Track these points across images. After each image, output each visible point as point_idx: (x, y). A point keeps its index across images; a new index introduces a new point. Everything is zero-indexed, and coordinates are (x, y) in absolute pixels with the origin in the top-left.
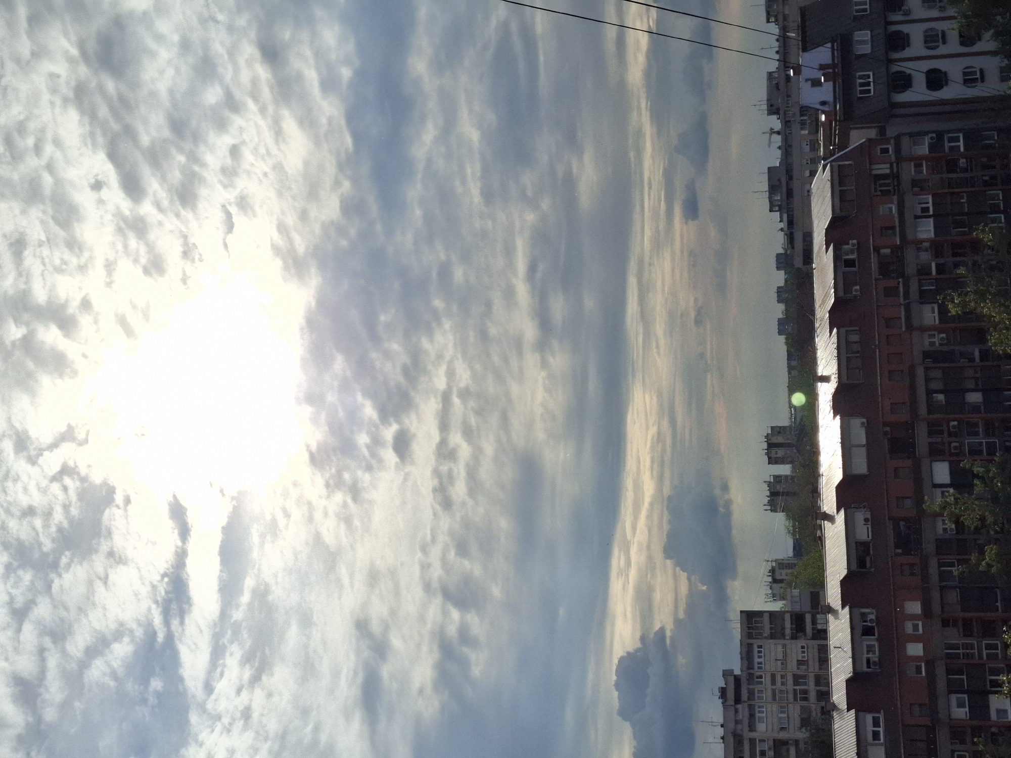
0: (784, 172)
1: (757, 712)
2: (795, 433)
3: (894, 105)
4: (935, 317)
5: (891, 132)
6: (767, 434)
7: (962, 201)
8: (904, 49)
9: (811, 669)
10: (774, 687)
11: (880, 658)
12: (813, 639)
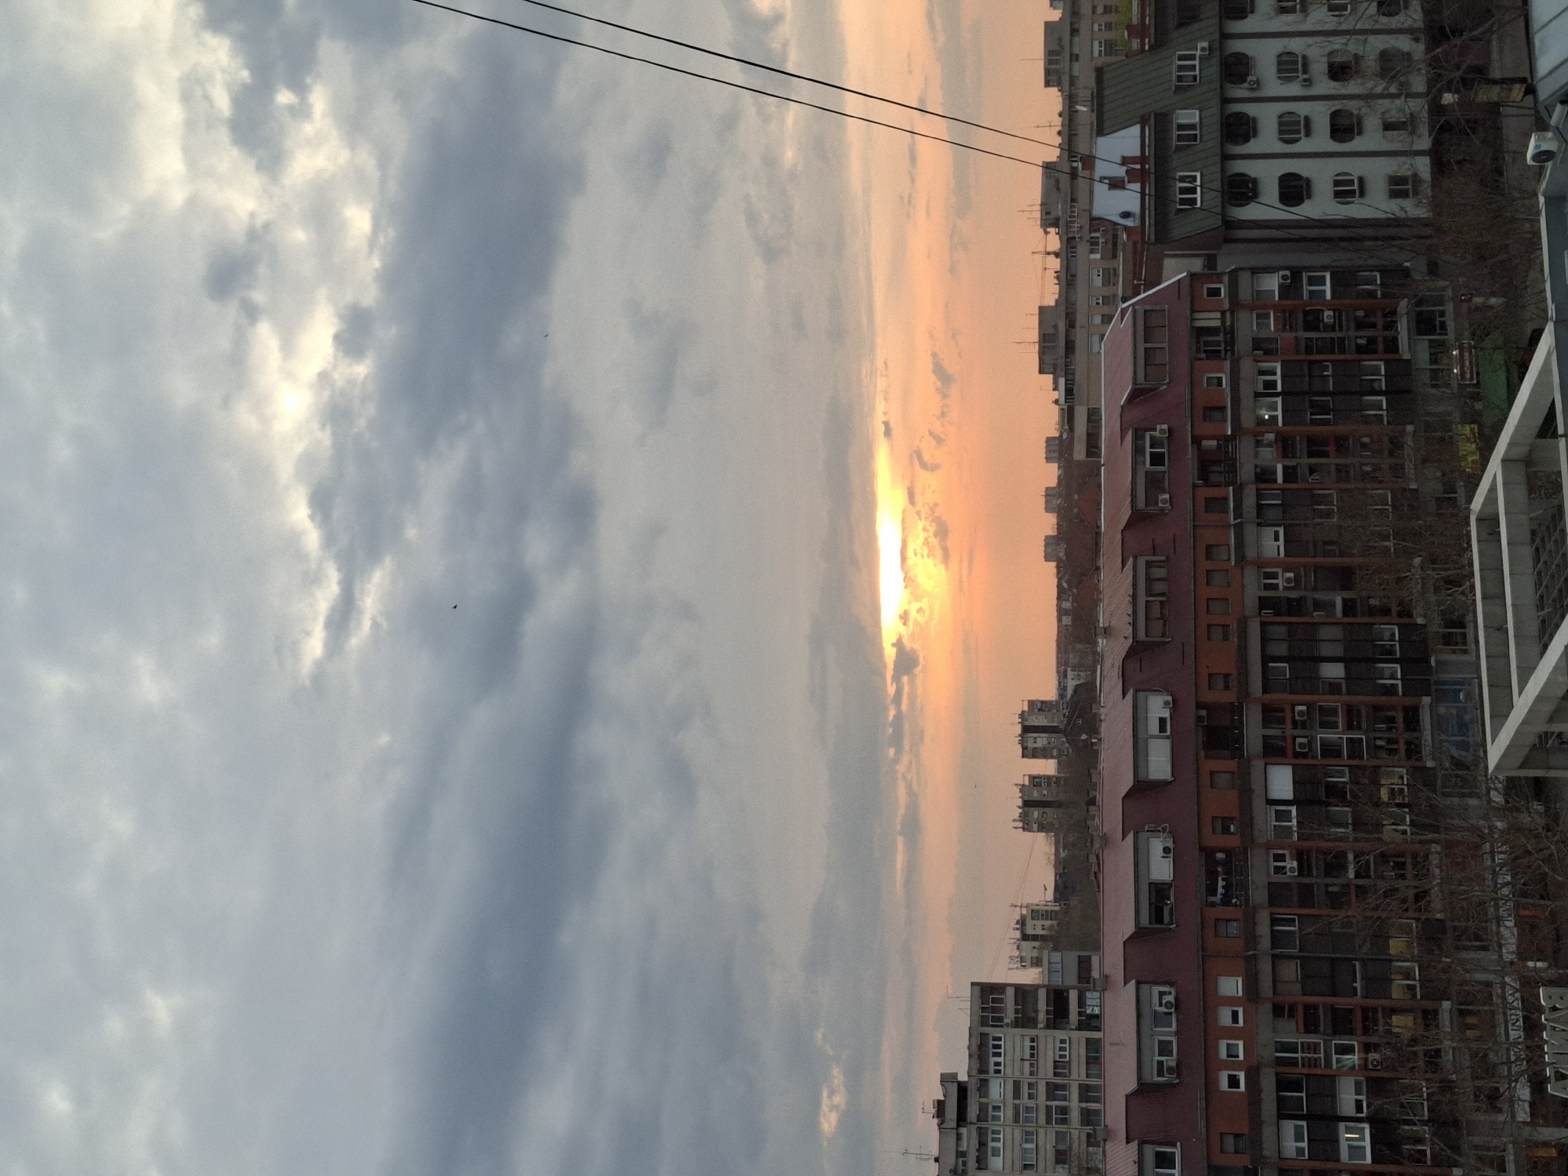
0: (1064, 314)
1: (990, 1139)
2: (1065, 711)
3: (1229, 224)
4: (1278, 547)
5: (1226, 263)
6: (1023, 712)
7: (1325, 373)
8: (1246, 140)
9: (1074, 1075)
10: (1017, 1102)
11: (1179, 1063)
12: (1079, 1030)
